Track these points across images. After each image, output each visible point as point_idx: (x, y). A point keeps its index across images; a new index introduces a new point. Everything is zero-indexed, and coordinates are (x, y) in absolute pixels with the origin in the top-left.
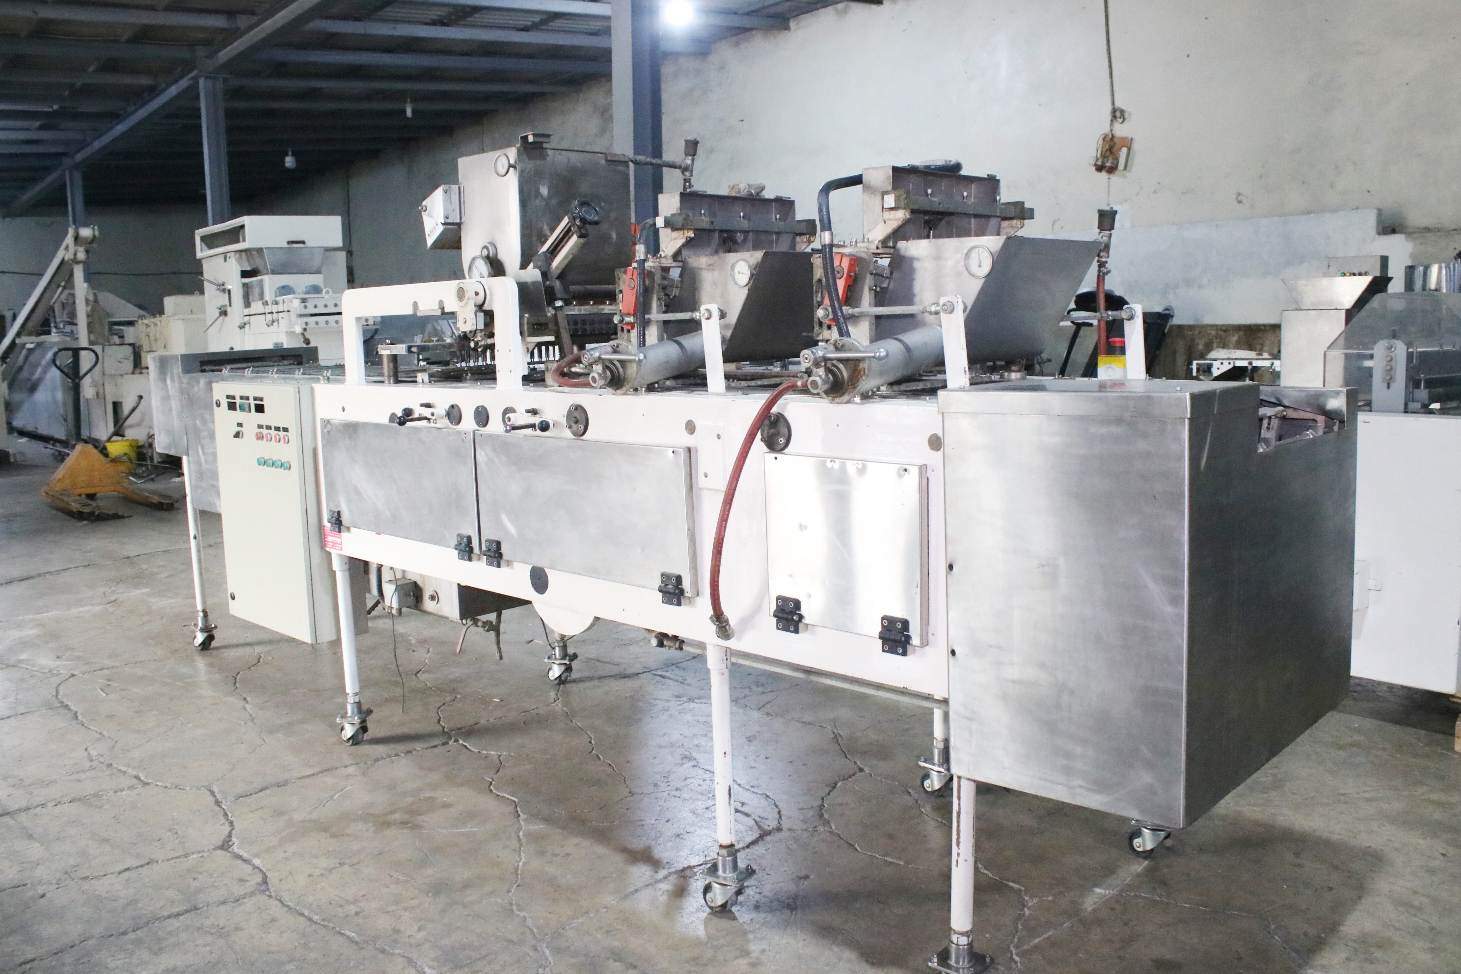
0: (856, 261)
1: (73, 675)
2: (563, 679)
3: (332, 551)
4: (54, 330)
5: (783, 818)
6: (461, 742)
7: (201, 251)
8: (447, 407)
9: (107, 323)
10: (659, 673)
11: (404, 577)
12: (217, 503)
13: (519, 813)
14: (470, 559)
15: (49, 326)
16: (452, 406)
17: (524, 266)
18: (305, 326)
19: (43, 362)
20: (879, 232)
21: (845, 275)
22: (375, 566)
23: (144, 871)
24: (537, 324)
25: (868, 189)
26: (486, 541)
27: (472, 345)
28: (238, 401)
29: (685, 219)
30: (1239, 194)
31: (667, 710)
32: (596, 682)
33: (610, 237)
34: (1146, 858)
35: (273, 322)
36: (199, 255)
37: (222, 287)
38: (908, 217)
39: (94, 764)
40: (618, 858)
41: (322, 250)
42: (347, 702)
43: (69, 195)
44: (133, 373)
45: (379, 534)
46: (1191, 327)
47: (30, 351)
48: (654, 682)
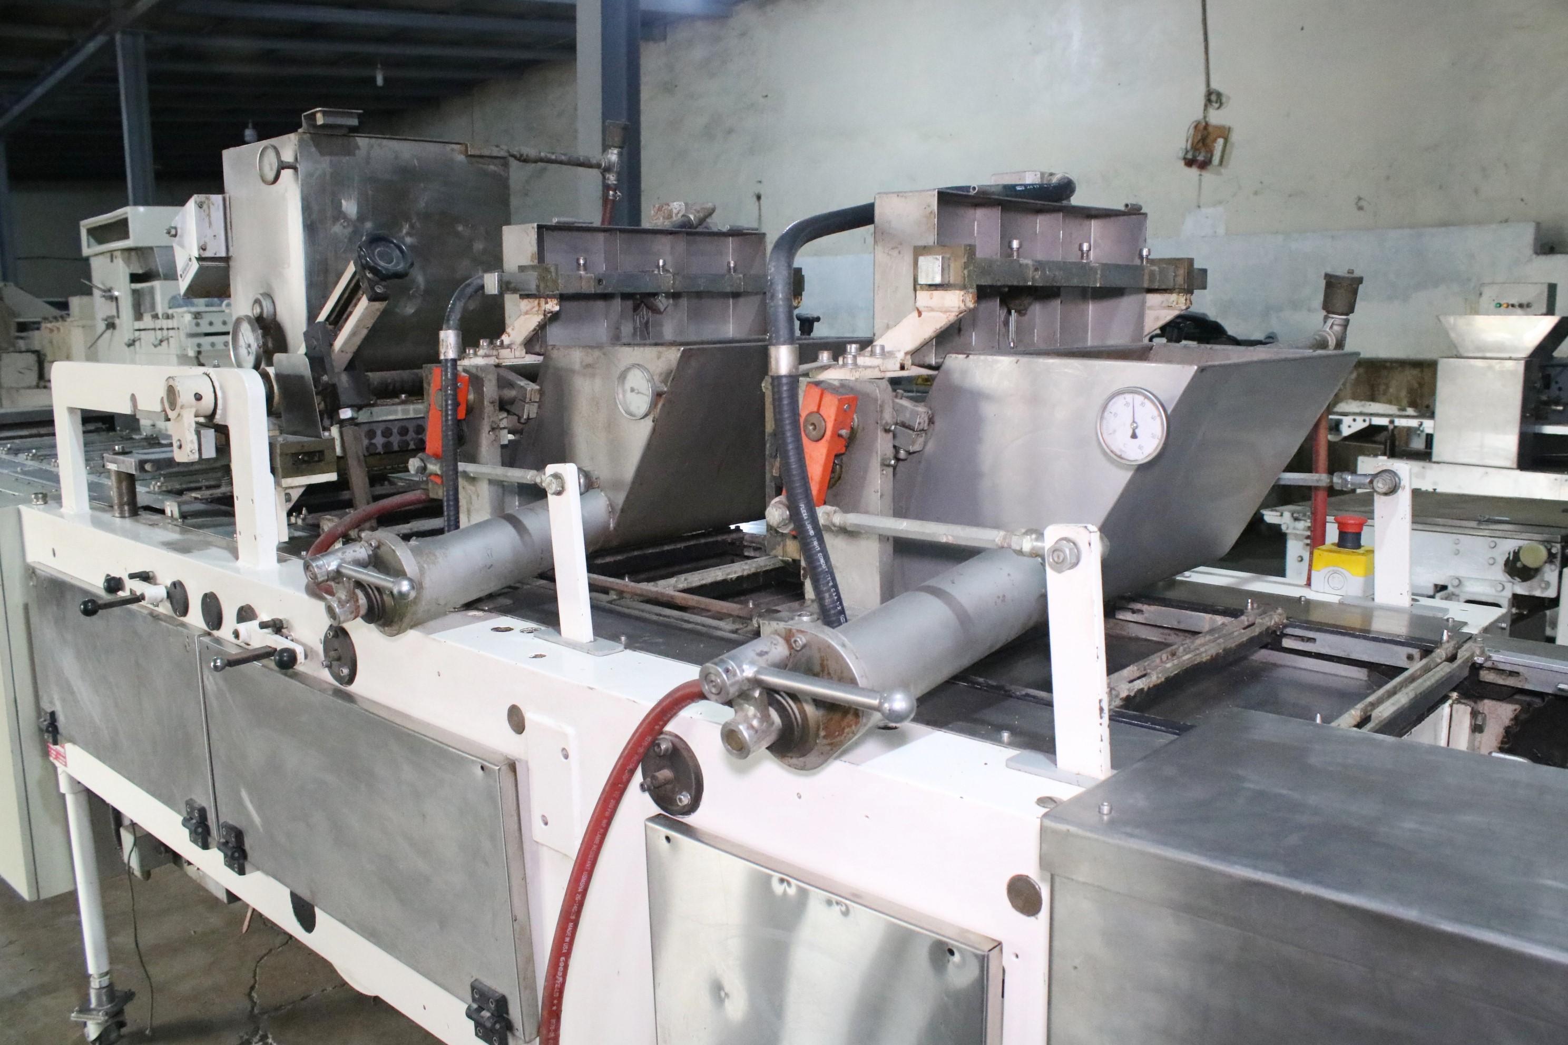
0: (853, 401)
3: (57, 765)
7: (88, 248)
8: (170, 585)
14: (206, 847)
16: (177, 584)
18: (197, 349)
20: (906, 336)
21: (829, 433)
24: (303, 453)
25: (885, 238)
26: (225, 823)
29: (542, 278)
30: (1360, 199)
35: (161, 341)
36: (86, 251)
37: (108, 294)
38: (971, 305)
42: (90, 988)
44: (37, 386)
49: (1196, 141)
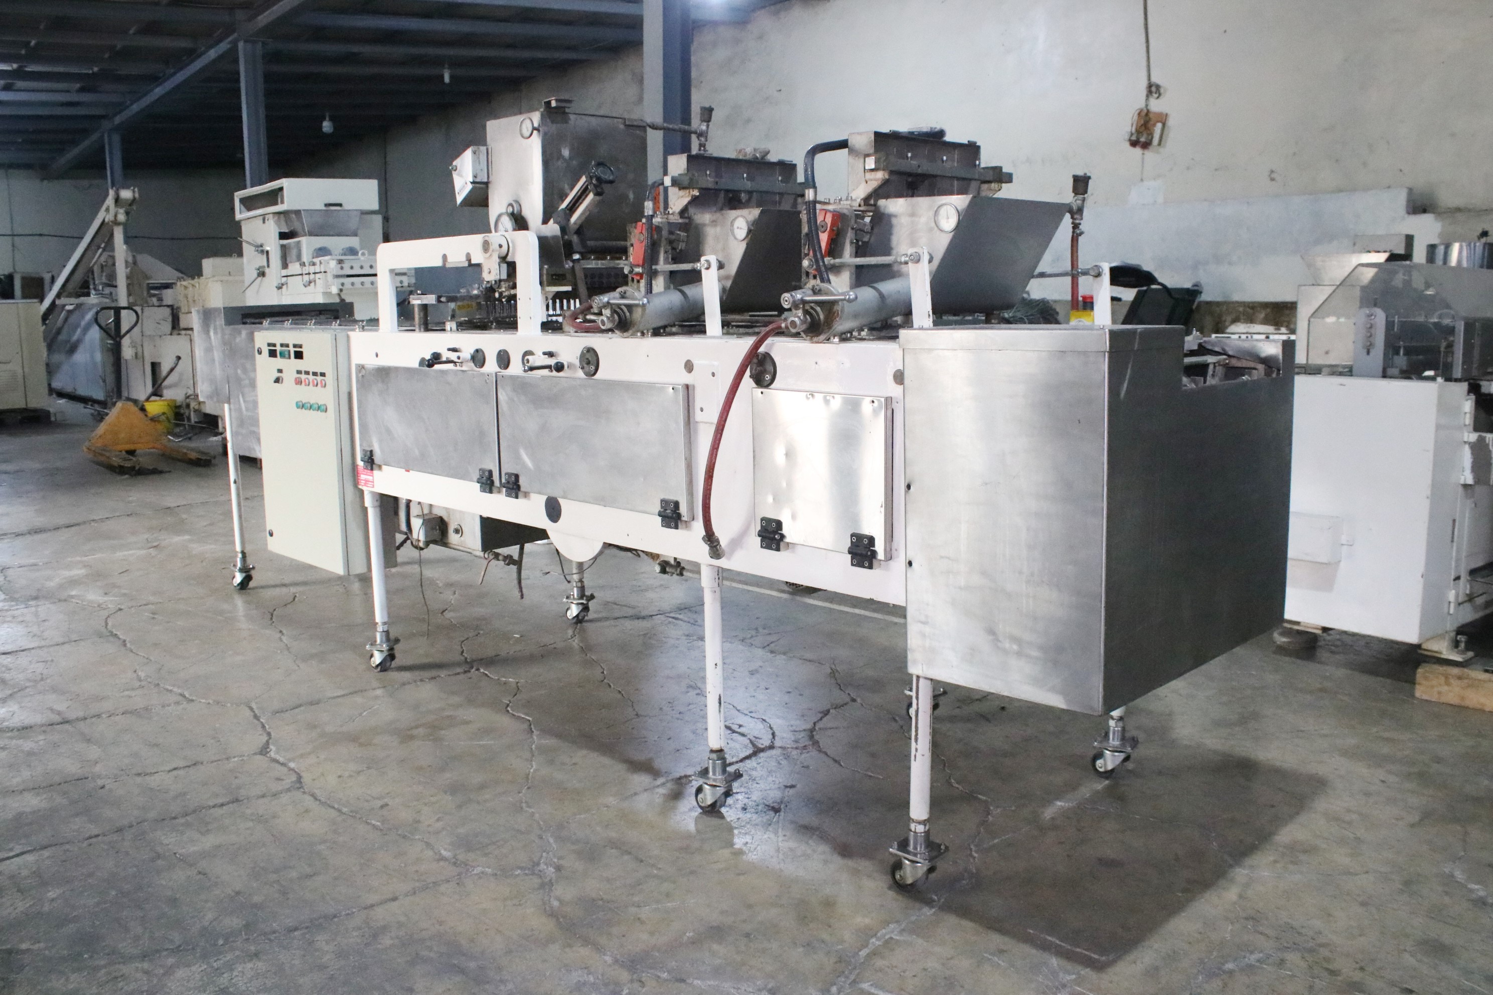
0: (839, 217)
1: (120, 609)
2: (580, 618)
3: (364, 488)
4: (93, 292)
5: (776, 738)
6: (482, 670)
7: (240, 212)
8: (472, 352)
9: (145, 285)
10: (672, 615)
11: (430, 513)
12: (257, 448)
13: (533, 730)
14: (491, 492)
15: (88, 288)
16: (477, 351)
17: (545, 221)
18: (341, 287)
19: (83, 323)
20: (861, 192)
21: (828, 229)
22: (404, 501)
23: (192, 771)
24: (555, 275)
25: (853, 152)
26: (506, 474)
27: (497, 295)
28: (278, 348)
29: (691, 180)
30: (1272, 172)
31: (677, 647)
32: (612, 622)
33: (627, 197)
34: (1107, 778)
35: (310, 282)
36: (238, 216)
37: (260, 249)
38: (887, 177)
39: (143, 683)
40: (620, 768)
41: (359, 213)
42: (376, 631)
43: (108, 160)
44: (171, 334)
45: (408, 471)
46: (1218, 304)
47: (70, 312)
48: (667, 622)
49: (1140, 125)
